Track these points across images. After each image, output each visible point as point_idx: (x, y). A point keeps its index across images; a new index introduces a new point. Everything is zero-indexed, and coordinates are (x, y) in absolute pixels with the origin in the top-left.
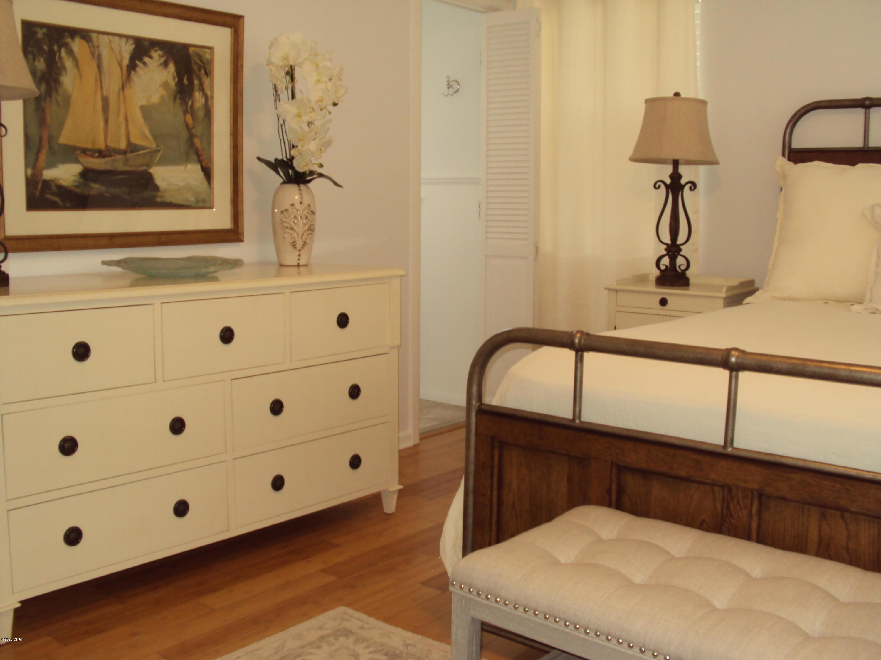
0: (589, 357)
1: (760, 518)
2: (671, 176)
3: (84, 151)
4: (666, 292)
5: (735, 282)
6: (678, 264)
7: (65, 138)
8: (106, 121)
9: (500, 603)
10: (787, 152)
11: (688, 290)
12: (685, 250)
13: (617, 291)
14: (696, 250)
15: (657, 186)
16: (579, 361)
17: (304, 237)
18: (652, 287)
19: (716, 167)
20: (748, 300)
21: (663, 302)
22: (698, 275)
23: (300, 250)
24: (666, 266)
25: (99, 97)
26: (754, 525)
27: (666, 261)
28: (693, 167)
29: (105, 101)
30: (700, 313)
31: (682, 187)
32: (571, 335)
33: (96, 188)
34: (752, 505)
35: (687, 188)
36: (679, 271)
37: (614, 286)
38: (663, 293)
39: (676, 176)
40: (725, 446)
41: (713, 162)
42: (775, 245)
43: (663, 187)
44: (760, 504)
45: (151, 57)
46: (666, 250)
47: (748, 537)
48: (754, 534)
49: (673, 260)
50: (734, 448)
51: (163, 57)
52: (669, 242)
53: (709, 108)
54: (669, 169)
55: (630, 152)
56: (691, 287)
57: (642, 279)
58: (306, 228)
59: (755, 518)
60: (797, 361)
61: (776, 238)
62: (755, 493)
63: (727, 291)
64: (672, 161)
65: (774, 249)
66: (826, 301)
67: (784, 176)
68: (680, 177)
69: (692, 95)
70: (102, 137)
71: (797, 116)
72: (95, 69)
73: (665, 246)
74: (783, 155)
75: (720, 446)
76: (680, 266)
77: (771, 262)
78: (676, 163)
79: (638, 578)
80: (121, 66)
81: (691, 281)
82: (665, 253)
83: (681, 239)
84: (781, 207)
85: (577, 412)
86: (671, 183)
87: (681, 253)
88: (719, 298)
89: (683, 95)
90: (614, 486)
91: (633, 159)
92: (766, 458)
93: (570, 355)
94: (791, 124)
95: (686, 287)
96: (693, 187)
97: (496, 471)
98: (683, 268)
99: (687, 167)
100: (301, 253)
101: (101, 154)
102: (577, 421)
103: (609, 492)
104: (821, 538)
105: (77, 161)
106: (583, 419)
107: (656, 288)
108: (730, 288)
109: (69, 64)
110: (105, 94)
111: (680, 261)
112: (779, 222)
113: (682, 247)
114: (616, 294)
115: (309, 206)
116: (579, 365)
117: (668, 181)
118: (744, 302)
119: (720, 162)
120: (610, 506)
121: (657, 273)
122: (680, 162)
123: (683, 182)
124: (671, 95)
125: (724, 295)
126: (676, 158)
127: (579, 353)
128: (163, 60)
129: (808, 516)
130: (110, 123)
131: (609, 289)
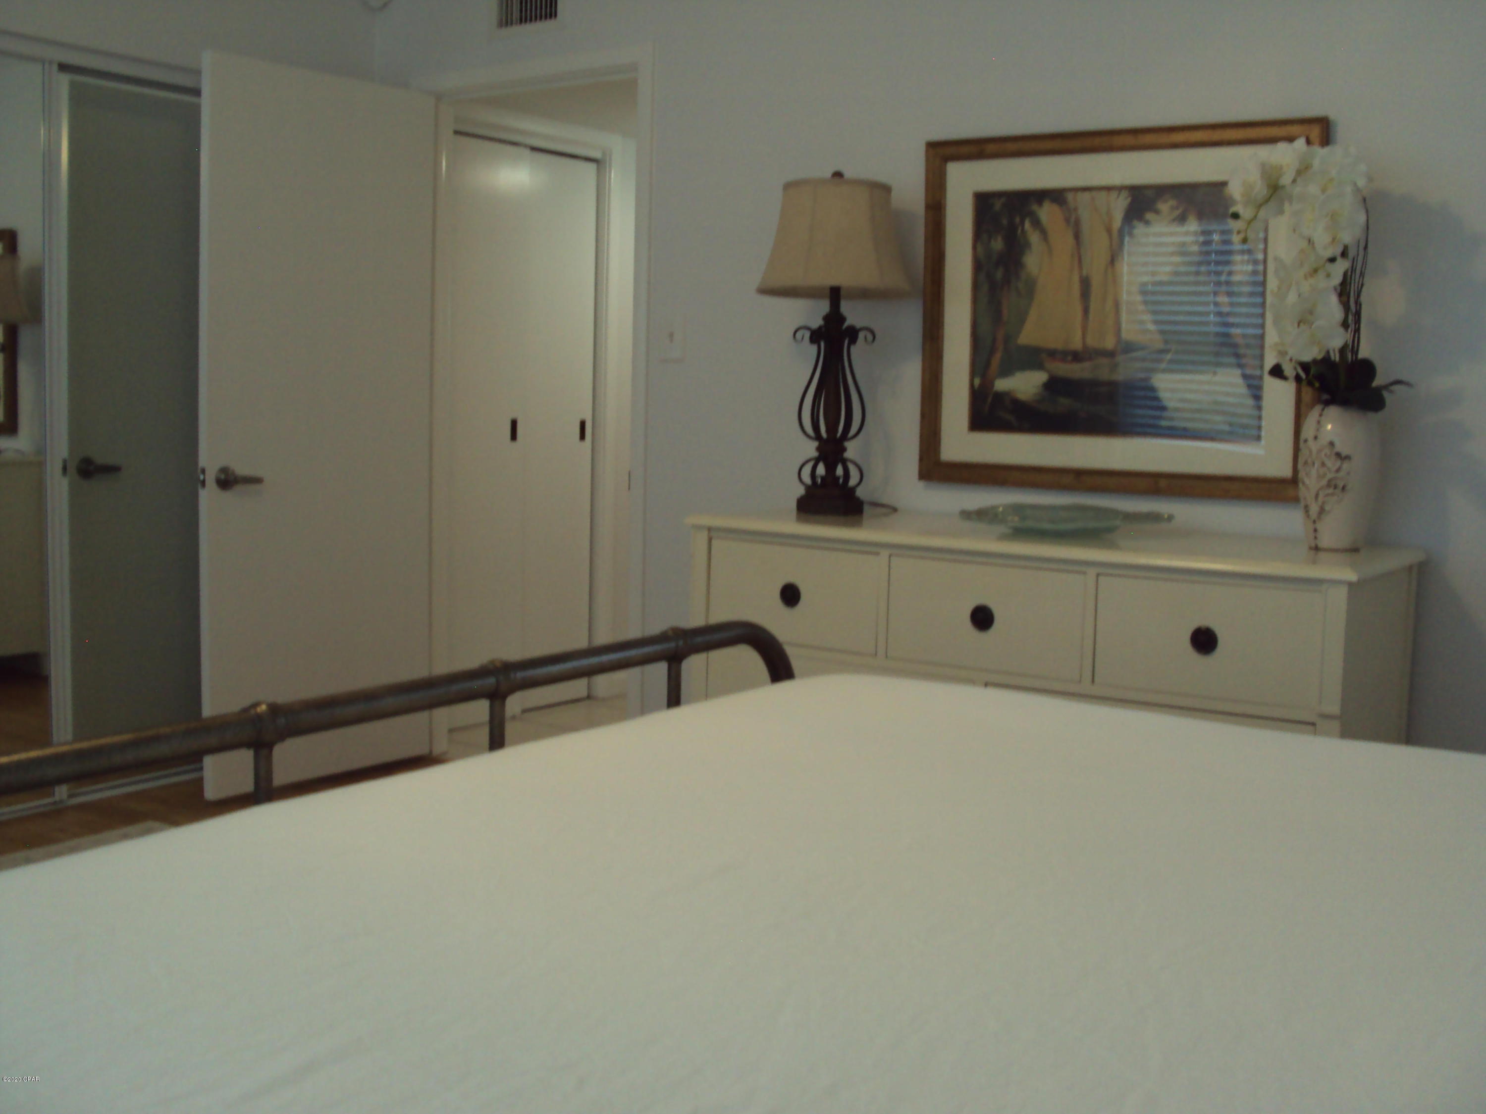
3: (1053, 354)
7: (1028, 336)
8: (1086, 311)
17: (1320, 499)
23: (1314, 522)
25: (1076, 279)
29: (1086, 284)
33: (1064, 403)
45: (1157, 212)
51: (1177, 208)
58: (1324, 482)
70: (1079, 333)
72: (1070, 240)
80: (1109, 231)
100: (1319, 526)
101: (1076, 357)
105: (1040, 366)
109: (1034, 238)
110: (1084, 273)
115: (1332, 444)
128: (1177, 213)
130: (1091, 316)
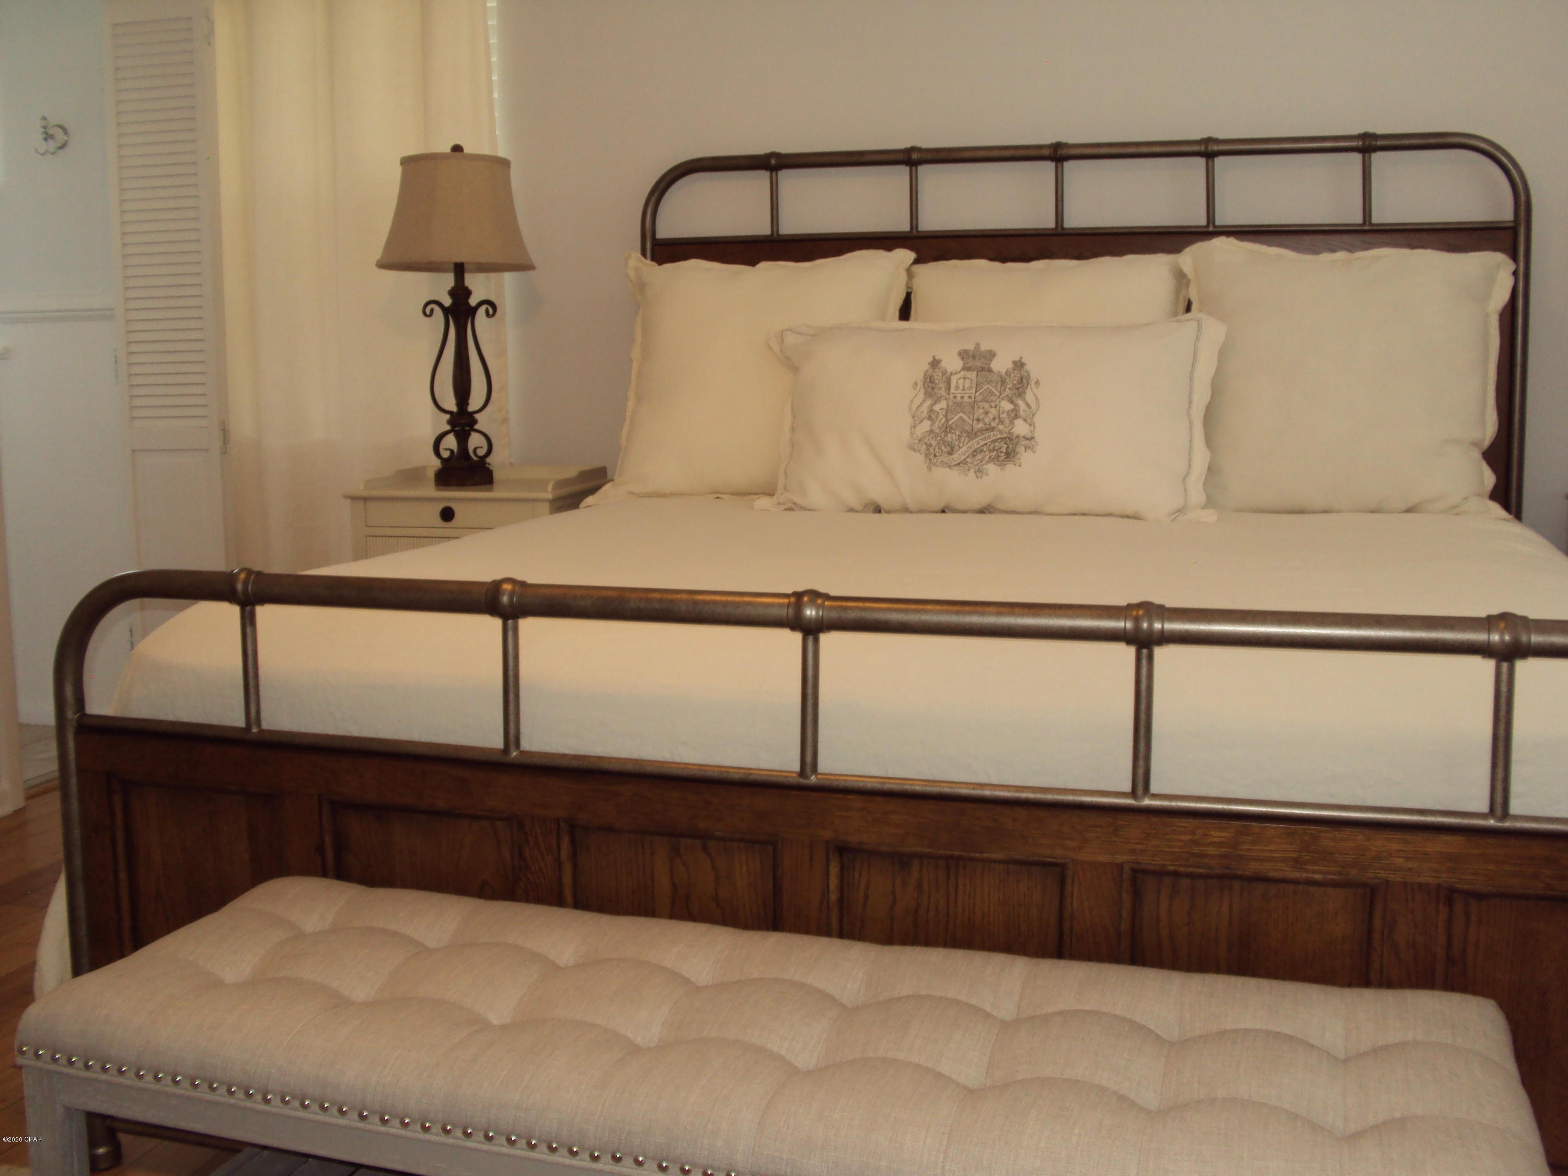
0: (265, 613)
1: (575, 866)
2: (452, 293)
4: (453, 496)
5: (572, 472)
6: (471, 447)
9: (110, 1072)
10: (648, 246)
11: (491, 490)
12: (483, 421)
13: (365, 499)
14: (505, 420)
15: (428, 311)
16: (248, 622)
18: (431, 491)
19: (531, 273)
20: (590, 500)
21: (447, 515)
22: (511, 464)
24: (452, 451)
26: (567, 880)
27: (451, 442)
28: (493, 275)
30: (491, 529)
31: (473, 311)
32: (230, 578)
34: (559, 848)
35: (481, 311)
36: (475, 458)
37: (360, 489)
38: (450, 499)
39: (460, 293)
40: (506, 750)
41: (525, 267)
42: (631, 405)
43: (438, 312)
44: (573, 842)
46: (449, 422)
47: (557, 900)
48: (568, 893)
49: (463, 438)
50: (523, 753)
52: (454, 409)
53: (514, 172)
54: (449, 280)
55: (377, 252)
56: (495, 485)
57: (411, 476)
59: (567, 868)
60: (609, 593)
61: (631, 394)
62: (562, 825)
63: (554, 488)
64: (452, 266)
65: (629, 413)
66: (717, 494)
67: (642, 286)
68: (468, 293)
69: (486, 151)
71: (662, 185)
73: (448, 416)
74: (644, 254)
75: (499, 750)
76: (475, 450)
77: (624, 433)
78: (459, 270)
79: (361, 992)
81: (497, 475)
82: (448, 428)
83: (475, 403)
84: (639, 337)
85: (253, 715)
86: (453, 304)
87: (477, 427)
88: (543, 500)
89: (467, 150)
90: (328, 840)
91: (385, 265)
92: (575, 764)
93: (230, 613)
94: (653, 199)
95: (488, 486)
96: (491, 311)
97: (120, 835)
98: (481, 452)
99: (481, 277)
102: (255, 730)
103: (321, 849)
104: (674, 886)
106: (265, 726)
107: (438, 490)
108: (560, 484)
111: (475, 441)
112: (635, 365)
113: (477, 416)
114: (365, 502)
116: (249, 630)
117: (447, 301)
118: (582, 505)
119: (536, 266)
120: (324, 874)
121: (436, 463)
122: (466, 266)
123: (473, 301)
124: (447, 150)
125: (550, 496)
126: (458, 260)
127: (248, 608)
129: (652, 854)
131: (354, 498)
